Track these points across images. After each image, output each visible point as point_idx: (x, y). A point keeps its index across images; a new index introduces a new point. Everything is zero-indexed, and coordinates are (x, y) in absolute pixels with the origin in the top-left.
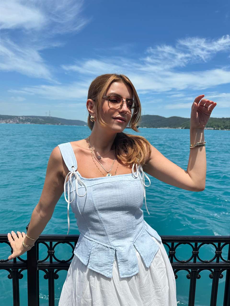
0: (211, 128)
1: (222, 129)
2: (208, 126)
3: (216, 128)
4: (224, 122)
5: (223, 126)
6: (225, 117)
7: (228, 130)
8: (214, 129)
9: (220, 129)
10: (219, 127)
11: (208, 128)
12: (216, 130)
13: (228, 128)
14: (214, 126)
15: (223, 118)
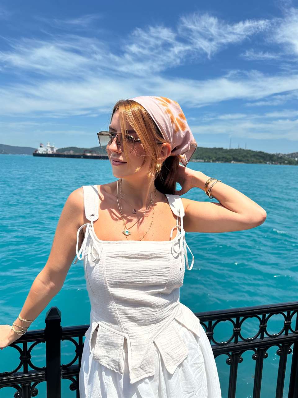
0: (201, 160)
1: (213, 161)
2: (198, 158)
3: (206, 161)
4: (216, 153)
5: (215, 158)
6: (217, 147)
7: (220, 162)
8: (205, 162)
9: (211, 162)
10: (210, 159)
11: (198, 160)
12: (207, 162)
13: (221, 159)
14: (205, 158)
15: (215, 149)
